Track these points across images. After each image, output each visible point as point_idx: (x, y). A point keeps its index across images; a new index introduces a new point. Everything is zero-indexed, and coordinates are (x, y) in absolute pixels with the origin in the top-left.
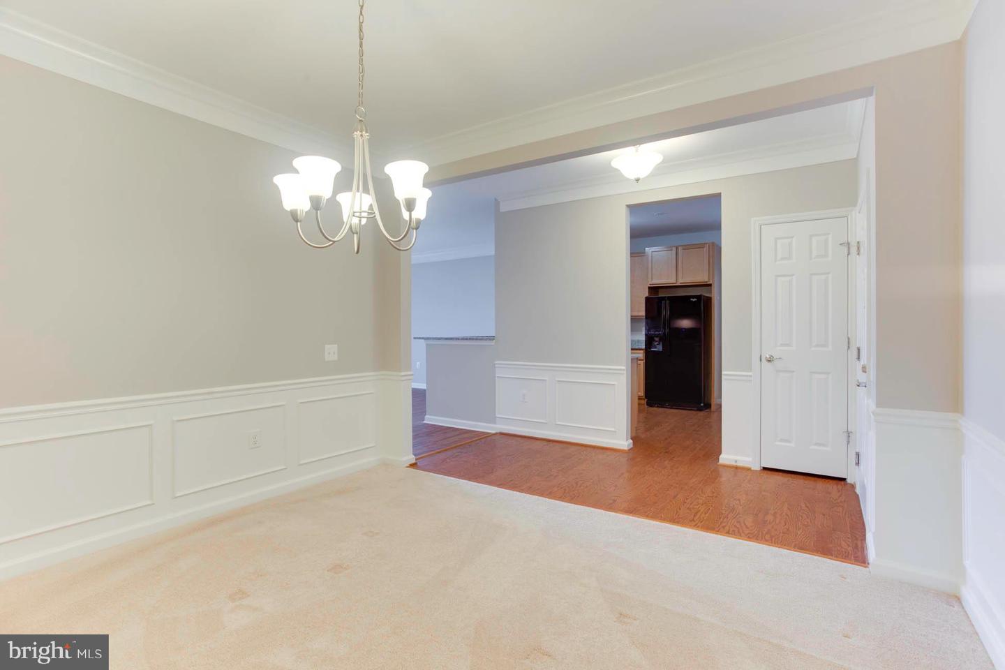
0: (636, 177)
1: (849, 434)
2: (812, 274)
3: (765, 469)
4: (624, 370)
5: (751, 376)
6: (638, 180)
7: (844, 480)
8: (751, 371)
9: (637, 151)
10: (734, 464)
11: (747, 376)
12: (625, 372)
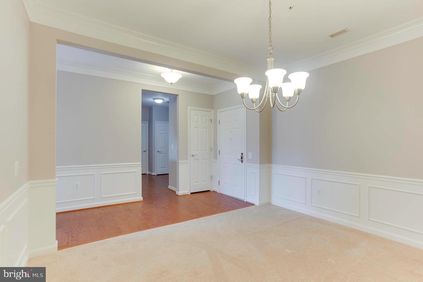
0: (172, 82)
1: (211, 177)
2: (203, 128)
3: (191, 193)
4: (140, 164)
5: (188, 162)
6: (171, 84)
7: (209, 191)
8: (187, 160)
9: (172, 72)
10: (183, 194)
11: (186, 162)
12: (141, 165)
